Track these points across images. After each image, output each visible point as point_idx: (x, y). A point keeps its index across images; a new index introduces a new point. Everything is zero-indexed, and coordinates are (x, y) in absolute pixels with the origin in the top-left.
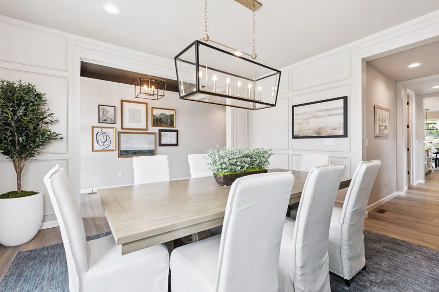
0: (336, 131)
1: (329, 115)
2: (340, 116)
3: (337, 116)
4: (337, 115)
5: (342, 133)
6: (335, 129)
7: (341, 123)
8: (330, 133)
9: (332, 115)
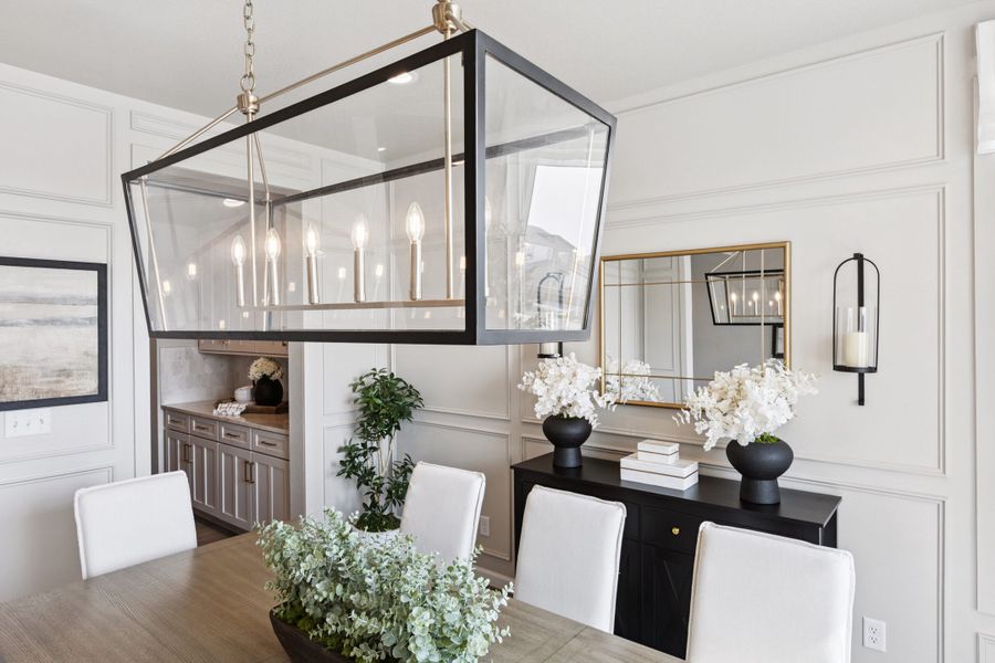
0: (68, 382)
1: (37, 322)
2: (83, 330)
3: (73, 329)
4: (75, 322)
5: (91, 386)
6: (65, 373)
7: (87, 354)
8: (45, 388)
9: (53, 322)
